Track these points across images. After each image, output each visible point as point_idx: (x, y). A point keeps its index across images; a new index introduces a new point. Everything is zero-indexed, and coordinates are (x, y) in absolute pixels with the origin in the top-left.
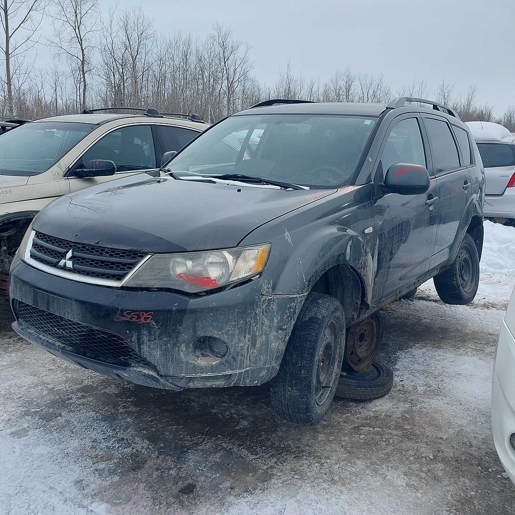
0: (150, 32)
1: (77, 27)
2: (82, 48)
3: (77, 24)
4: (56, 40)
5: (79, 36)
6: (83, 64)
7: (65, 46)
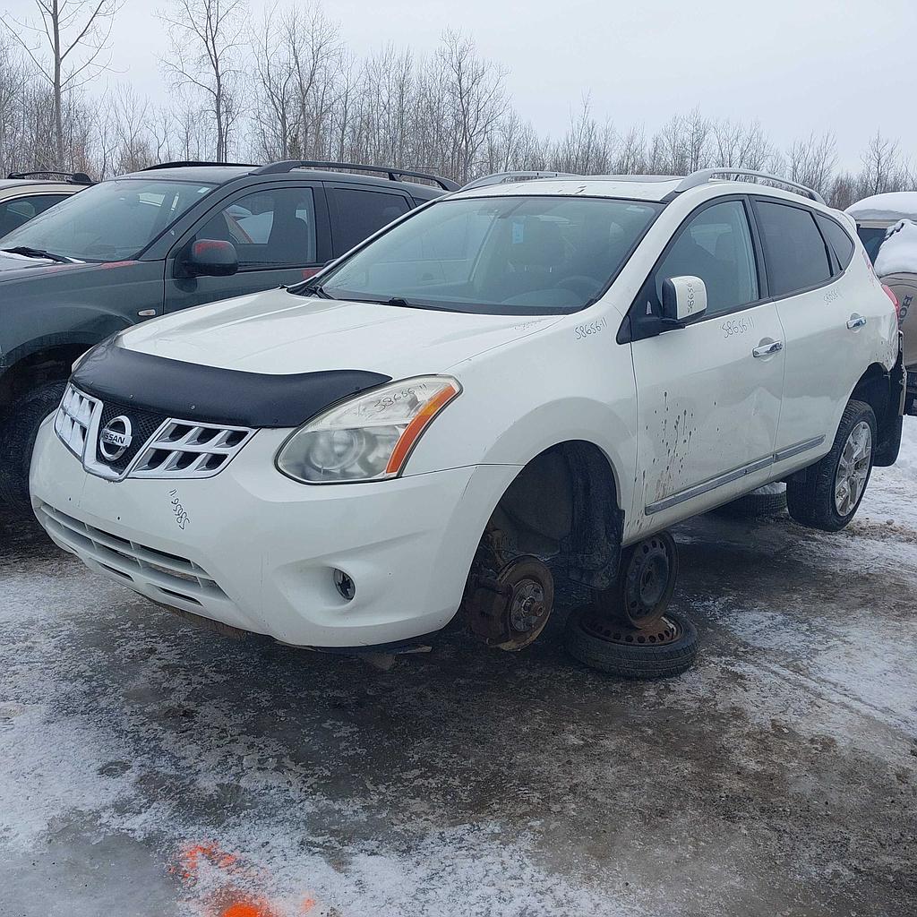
0: (333, 45)
1: (210, 38)
2: (217, 73)
3: (209, 33)
4: (175, 60)
5: (213, 53)
6: (218, 101)
7: (190, 69)
